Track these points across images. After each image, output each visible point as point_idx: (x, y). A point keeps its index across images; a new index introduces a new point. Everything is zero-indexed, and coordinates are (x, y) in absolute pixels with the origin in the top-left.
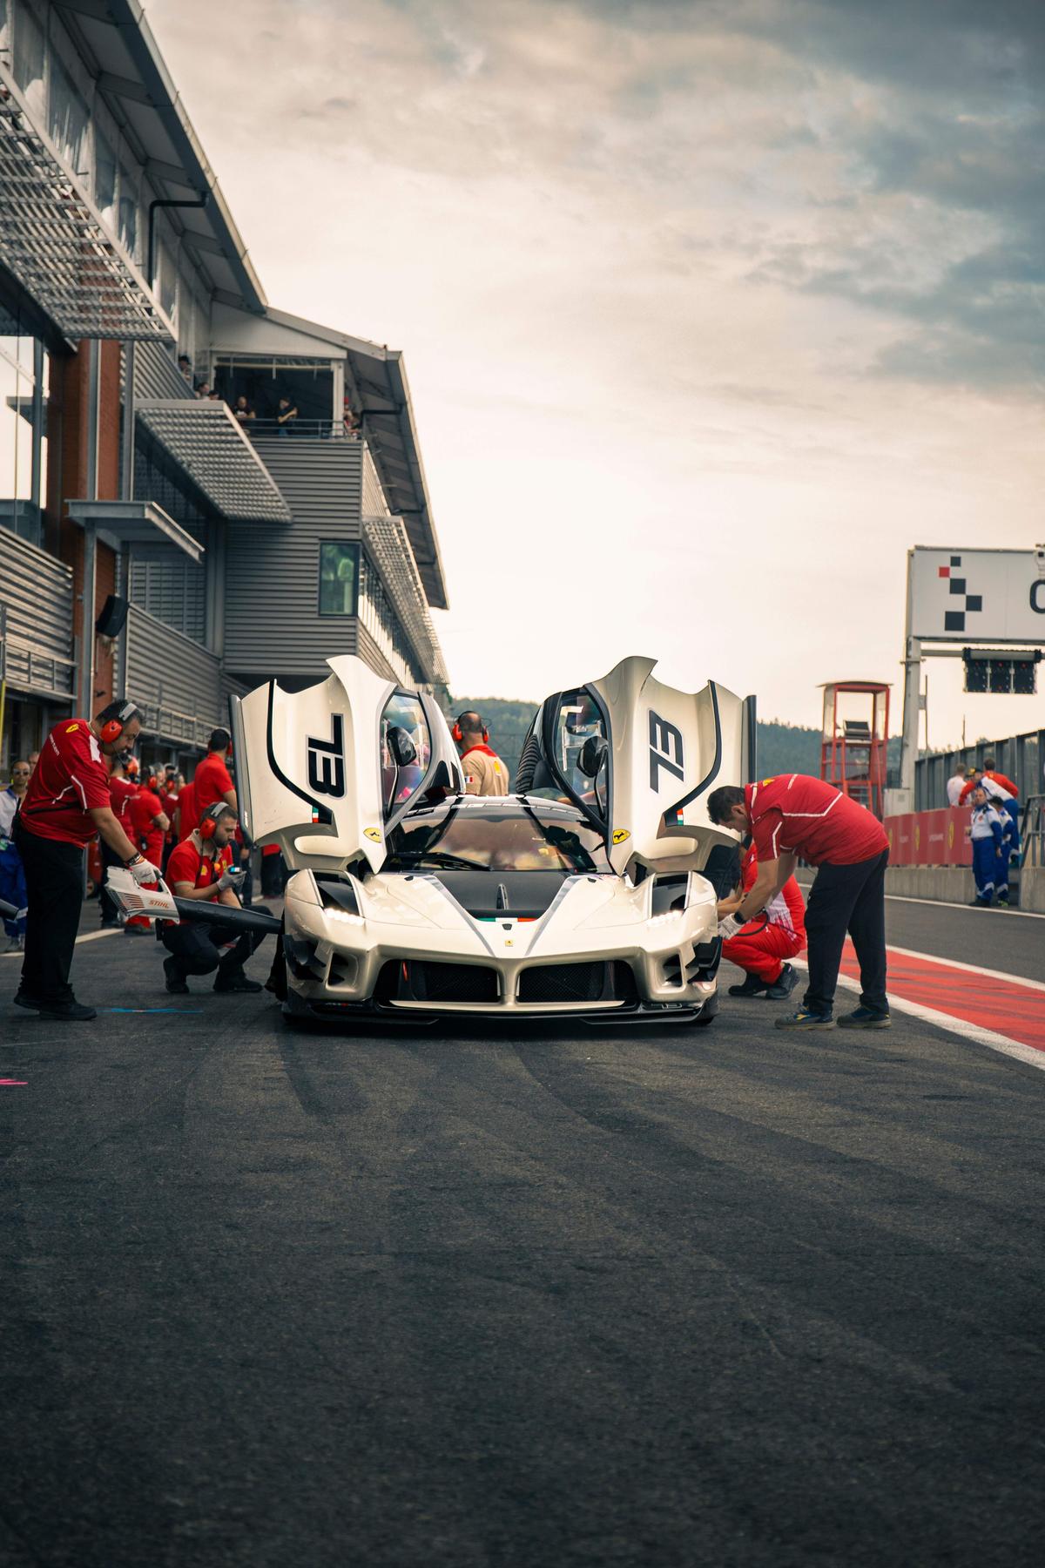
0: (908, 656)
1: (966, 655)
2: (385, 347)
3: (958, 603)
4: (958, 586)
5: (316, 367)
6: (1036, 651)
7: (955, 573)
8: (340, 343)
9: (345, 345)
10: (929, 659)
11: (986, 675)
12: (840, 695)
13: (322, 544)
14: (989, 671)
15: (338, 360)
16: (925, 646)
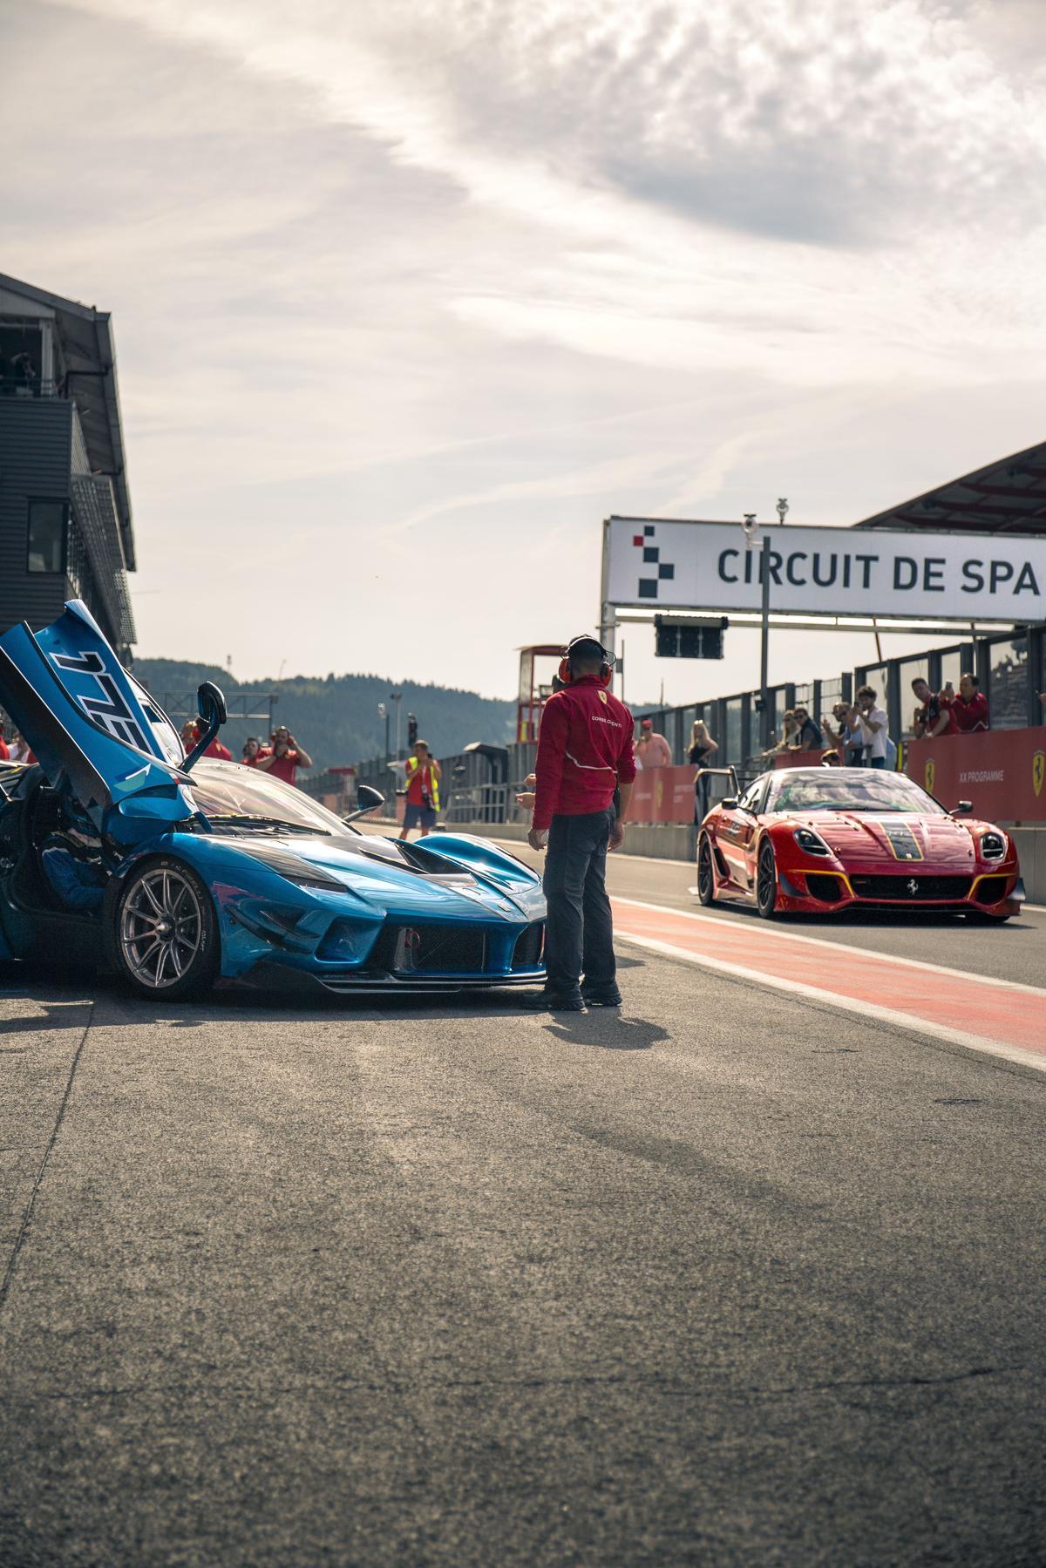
0: (603, 621)
1: (658, 621)
2: (94, 308)
3: (651, 572)
4: (651, 555)
5: (24, 326)
6: (723, 618)
7: (649, 542)
8: (49, 302)
9: (54, 304)
10: (624, 625)
11: (676, 640)
12: (538, 659)
13: (30, 503)
14: (679, 636)
15: (46, 319)
16: (620, 612)
